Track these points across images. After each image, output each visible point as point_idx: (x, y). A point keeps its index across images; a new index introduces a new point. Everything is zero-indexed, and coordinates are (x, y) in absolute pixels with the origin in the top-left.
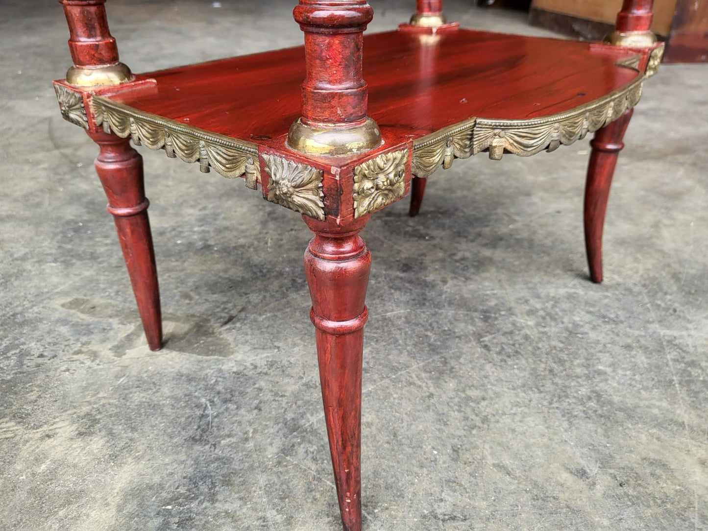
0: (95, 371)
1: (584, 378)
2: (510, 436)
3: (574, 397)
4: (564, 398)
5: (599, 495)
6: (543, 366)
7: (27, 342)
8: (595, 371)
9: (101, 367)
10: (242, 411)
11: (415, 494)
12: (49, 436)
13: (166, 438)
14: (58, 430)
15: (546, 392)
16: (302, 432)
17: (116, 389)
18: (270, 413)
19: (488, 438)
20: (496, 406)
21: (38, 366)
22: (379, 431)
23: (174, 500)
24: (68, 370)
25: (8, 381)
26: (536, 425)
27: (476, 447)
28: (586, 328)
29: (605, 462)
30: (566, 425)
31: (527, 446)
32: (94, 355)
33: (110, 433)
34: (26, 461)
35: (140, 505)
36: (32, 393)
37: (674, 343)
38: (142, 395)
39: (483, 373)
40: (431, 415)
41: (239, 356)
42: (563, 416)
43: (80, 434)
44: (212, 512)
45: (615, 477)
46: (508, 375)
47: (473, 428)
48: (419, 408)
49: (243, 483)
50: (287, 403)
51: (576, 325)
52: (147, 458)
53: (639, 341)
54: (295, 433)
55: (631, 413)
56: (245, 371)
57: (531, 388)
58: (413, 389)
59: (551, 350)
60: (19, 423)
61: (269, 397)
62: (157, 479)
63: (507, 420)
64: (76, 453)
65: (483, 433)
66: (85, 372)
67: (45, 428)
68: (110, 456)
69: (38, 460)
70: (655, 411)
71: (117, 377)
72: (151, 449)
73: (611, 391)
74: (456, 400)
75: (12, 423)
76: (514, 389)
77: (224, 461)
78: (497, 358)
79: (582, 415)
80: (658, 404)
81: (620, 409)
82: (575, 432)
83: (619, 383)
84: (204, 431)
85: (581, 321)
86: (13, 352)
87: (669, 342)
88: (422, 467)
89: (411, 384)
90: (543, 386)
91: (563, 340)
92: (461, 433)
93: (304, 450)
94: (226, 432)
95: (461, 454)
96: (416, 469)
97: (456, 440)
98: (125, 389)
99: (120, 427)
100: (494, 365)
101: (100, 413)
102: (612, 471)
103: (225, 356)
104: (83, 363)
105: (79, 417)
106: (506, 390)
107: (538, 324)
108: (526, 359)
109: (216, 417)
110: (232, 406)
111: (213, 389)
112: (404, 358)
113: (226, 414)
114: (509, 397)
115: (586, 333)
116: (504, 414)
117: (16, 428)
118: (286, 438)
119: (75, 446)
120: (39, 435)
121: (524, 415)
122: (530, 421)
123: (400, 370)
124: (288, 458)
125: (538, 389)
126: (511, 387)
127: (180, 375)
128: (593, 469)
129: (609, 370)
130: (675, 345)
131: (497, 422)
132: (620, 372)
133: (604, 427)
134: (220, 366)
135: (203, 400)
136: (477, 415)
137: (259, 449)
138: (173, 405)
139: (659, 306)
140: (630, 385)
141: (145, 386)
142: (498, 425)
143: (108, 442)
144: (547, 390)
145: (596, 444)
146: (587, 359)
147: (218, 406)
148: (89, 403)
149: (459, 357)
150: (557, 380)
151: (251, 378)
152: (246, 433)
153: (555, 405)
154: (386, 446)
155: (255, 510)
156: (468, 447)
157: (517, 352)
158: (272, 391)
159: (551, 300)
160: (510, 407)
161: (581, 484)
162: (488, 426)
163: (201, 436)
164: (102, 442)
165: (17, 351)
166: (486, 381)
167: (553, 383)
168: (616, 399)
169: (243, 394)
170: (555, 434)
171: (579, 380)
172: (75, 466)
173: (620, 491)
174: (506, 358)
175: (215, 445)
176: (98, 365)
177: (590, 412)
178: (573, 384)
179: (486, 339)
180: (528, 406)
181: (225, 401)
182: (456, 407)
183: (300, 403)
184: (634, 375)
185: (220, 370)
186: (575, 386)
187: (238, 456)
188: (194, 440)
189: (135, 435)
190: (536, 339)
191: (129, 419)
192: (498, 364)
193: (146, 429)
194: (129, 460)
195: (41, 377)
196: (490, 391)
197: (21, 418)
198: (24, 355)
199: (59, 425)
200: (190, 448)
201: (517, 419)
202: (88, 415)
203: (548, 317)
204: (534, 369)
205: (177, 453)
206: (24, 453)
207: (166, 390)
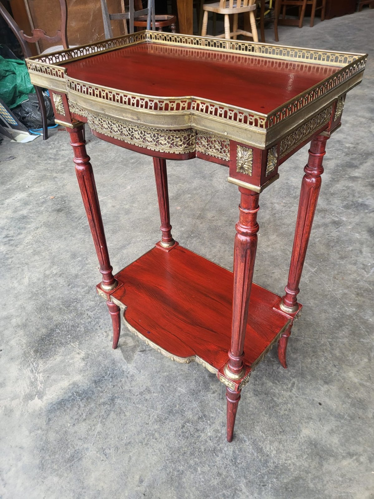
0: (103, 341)
1: (188, 465)
2: (144, 455)
3: (176, 466)
4: (173, 463)
5: (136, 489)
6: (186, 449)
8: (195, 468)
10: (111, 384)
11: (108, 442)
12: (79, 354)
13: (92, 376)
14: (81, 354)
15: (172, 456)
17: (100, 351)
18: (114, 390)
19: (140, 449)
20: (155, 444)
21: (96, 329)
22: (125, 419)
23: (77, 393)
24: (99, 336)
26: (154, 460)
27: (134, 448)
28: (220, 455)
29: (151, 486)
30: (159, 469)
31: (143, 461)
33: (86, 364)
35: (73, 388)
36: (88, 338)
37: (237, 491)
38: (101, 358)
39: (168, 433)
40: (139, 428)
41: (130, 366)
42: (164, 466)
44: (78, 403)
45: (145, 491)
46: (173, 440)
47: (141, 443)
48: (140, 424)
49: (89, 402)
50: (120, 391)
51: (221, 451)
52: (85, 377)
53: (227, 477)
54: (111, 401)
55: (180, 487)
56: (125, 372)
57: (171, 451)
58: (147, 417)
59: (197, 448)
61: (119, 385)
62: (80, 385)
63: (151, 450)
64: (78, 363)
65: (141, 446)
66: (101, 340)
67: (80, 351)
68: (81, 370)
69: (72, 358)
70: (186, 495)
72: (87, 376)
73: (187, 477)
74: (150, 432)
75: (78, 344)
76: (167, 446)
77: (93, 393)
78: (180, 432)
79: (168, 472)
80: (191, 495)
81: (179, 484)
82: (158, 473)
83: (193, 478)
84: (99, 381)
87: (236, 489)
88: (118, 438)
89: (149, 416)
90: (175, 454)
91: (207, 450)
92: (137, 441)
93: (107, 407)
94: (101, 386)
95: (129, 445)
96: (116, 437)
97: (133, 441)
98: (101, 353)
99: (89, 364)
100: (175, 434)
101: (91, 356)
102: (148, 490)
103: (127, 363)
105: (87, 353)
106: (165, 443)
107: (210, 437)
108: (186, 442)
109: (105, 380)
110: (111, 380)
111: (114, 371)
112: (159, 407)
113: (107, 381)
114: (162, 446)
115: (218, 456)
116: (153, 448)
118: (108, 400)
119: (79, 361)
120: (78, 352)
121: (156, 455)
122: (155, 458)
123: (153, 409)
124: (102, 405)
125: (172, 453)
126: (167, 444)
128: (145, 484)
129: (200, 472)
130: (235, 492)
131: (148, 448)
132: (201, 476)
133: (166, 481)
134: (123, 365)
135: (108, 372)
137: (101, 398)
138: (103, 368)
139: (263, 478)
140: (196, 482)
141: (104, 356)
142: (147, 449)
144: (174, 456)
145: (157, 481)
146: (201, 463)
147: (109, 377)
148: (92, 351)
149: (171, 421)
150: (181, 457)
151: (123, 376)
152: (104, 390)
153: (167, 462)
154: (120, 425)
155: (84, 410)
156: (133, 445)
157: (188, 438)
158: (122, 384)
160: (157, 448)
161: (137, 483)
162: (145, 446)
163: (97, 382)
164: (83, 365)
166: (165, 435)
167: (178, 457)
168: (184, 480)
169: (117, 378)
170: (154, 467)
171: (186, 464)
172: (75, 366)
173: (140, 495)
174: (182, 435)
175: (96, 387)
177: (171, 474)
179: (188, 424)
180: (161, 454)
181: (112, 377)
182: (147, 434)
183: (123, 394)
184: (203, 482)
185: (121, 367)
186: (182, 464)
187: (96, 395)
188: (95, 382)
189: (89, 369)
190: (200, 440)
191: (93, 363)
192: (177, 435)
193: (92, 369)
194: (82, 375)
195: (93, 334)
196: (161, 439)
197: (80, 343)
198: (98, 323)
199: (83, 352)
200: (92, 383)
201: (153, 453)
202: (89, 354)
203: (218, 438)
204: (182, 447)
205: (89, 382)
206: (72, 354)
207: (106, 362)
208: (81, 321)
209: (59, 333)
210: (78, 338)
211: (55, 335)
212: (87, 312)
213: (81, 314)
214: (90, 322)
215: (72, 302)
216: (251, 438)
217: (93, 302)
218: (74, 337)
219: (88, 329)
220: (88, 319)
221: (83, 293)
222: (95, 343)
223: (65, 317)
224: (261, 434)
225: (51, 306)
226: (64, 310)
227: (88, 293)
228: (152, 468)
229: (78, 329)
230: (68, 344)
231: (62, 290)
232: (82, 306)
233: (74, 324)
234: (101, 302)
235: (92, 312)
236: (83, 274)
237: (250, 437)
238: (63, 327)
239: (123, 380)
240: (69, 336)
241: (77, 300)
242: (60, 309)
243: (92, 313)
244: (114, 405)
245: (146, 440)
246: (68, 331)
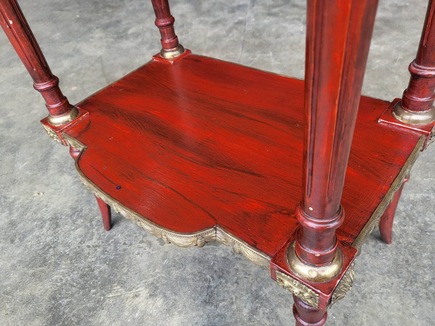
0: (152, 254)
1: (429, 268)
2: (379, 309)
3: (421, 282)
4: (414, 283)
6: (402, 257)
7: (117, 234)
9: (154, 252)
10: (229, 285)
12: (136, 296)
13: (192, 300)
14: (140, 292)
15: (403, 278)
16: (261, 300)
17: (164, 267)
18: (243, 286)
19: (365, 310)
20: (371, 286)
21: (124, 250)
24: (138, 254)
25: (112, 260)
26: (395, 302)
27: (358, 316)
30: (414, 303)
31: (389, 317)
32: (150, 244)
33: (165, 296)
34: (129, 310)
36: (124, 268)
38: (177, 272)
39: (363, 261)
42: (413, 296)
43: (151, 295)
46: (379, 263)
47: (356, 302)
50: (252, 279)
51: (426, 224)
52: (184, 312)
54: (257, 300)
56: (228, 257)
57: (393, 274)
59: (408, 245)
60: (122, 287)
61: (242, 275)
63: (377, 297)
64: (150, 307)
65: (362, 306)
66: (147, 255)
67: (134, 291)
68: (166, 310)
69: (134, 310)
71: (163, 259)
72: (185, 307)
75: (119, 287)
76: (382, 274)
77: (222, 316)
79: (425, 296)
82: (419, 308)
84: (210, 297)
85: (430, 221)
86: (111, 241)
90: (401, 273)
91: (417, 237)
92: (350, 305)
93: (262, 312)
94: (221, 298)
95: (349, 320)
97: (346, 310)
98: (168, 268)
99: (169, 292)
100: (371, 255)
101: (158, 283)
103: (217, 246)
104: (145, 249)
105: (148, 284)
106: (377, 275)
108: (391, 251)
109: (215, 288)
110: (223, 281)
111: (212, 269)
113: (221, 286)
114: (379, 280)
116: (375, 293)
117: (121, 290)
118: (253, 303)
119: (149, 303)
120: (131, 295)
121: (388, 294)
122: (391, 299)
124: (254, 316)
125: (398, 276)
126: (380, 272)
127: (194, 259)
131: (371, 298)
134: (215, 253)
135: (208, 276)
136: (359, 293)
137: (239, 310)
138: (193, 279)
141: (178, 266)
142: (372, 301)
143: (164, 301)
144: (404, 276)
146: (432, 253)
147: (216, 280)
148: (152, 276)
150: (410, 269)
151: (231, 262)
152: (232, 299)
156: (353, 315)
158: (243, 271)
159: (410, 203)
160: (379, 288)
162: (366, 301)
163: (209, 300)
164: (161, 301)
165: (113, 240)
166: (365, 267)
167: (408, 271)
169: (228, 272)
170: (407, 309)
171: (425, 269)
172: (151, 315)
174: (378, 250)
175: (216, 306)
176: (153, 251)
177: (430, 294)
178: (421, 272)
180: (390, 288)
181: (220, 277)
183: (259, 279)
185: (215, 256)
186: (422, 273)
187: (228, 314)
188: (206, 302)
189: (177, 298)
190: (398, 236)
191: (173, 287)
192: (373, 255)
193: (182, 294)
194: (176, 313)
195: (127, 257)
196: (367, 275)
197: (122, 284)
198: (116, 243)
199: (140, 289)
200: (204, 307)
201: (384, 297)
202: (152, 283)
203: (407, 218)
204: (396, 260)
205: (198, 310)
206: (127, 306)
207: (188, 269)
208: (88, 260)
209: (71, 302)
210: (110, 282)
211: (67, 311)
212: (84, 245)
213: (77, 253)
214: (104, 252)
215: (44, 253)
216: (428, 190)
217: (79, 230)
218: (103, 286)
219: (111, 260)
220: (96, 250)
221: (50, 231)
222: (143, 265)
223: (55, 277)
224: (428, 180)
225: (9, 285)
226: (42, 271)
227: (58, 225)
228: (407, 312)
229: (96, 272)
230: (104, 300)
231: (6, 255)
232: (67, 245)
233: (80, 272)
234: (91, 221)
235: (91, 239)
236: (22, 214)
237: (425, 191)
238: (67, 290)
239: (238, 266)
240: (93, 291)
241: (48, 246)
242: (34, 275)
243: (94, 240)
244: (267, 300)
245: (357, 294)
246: (83, 288)
